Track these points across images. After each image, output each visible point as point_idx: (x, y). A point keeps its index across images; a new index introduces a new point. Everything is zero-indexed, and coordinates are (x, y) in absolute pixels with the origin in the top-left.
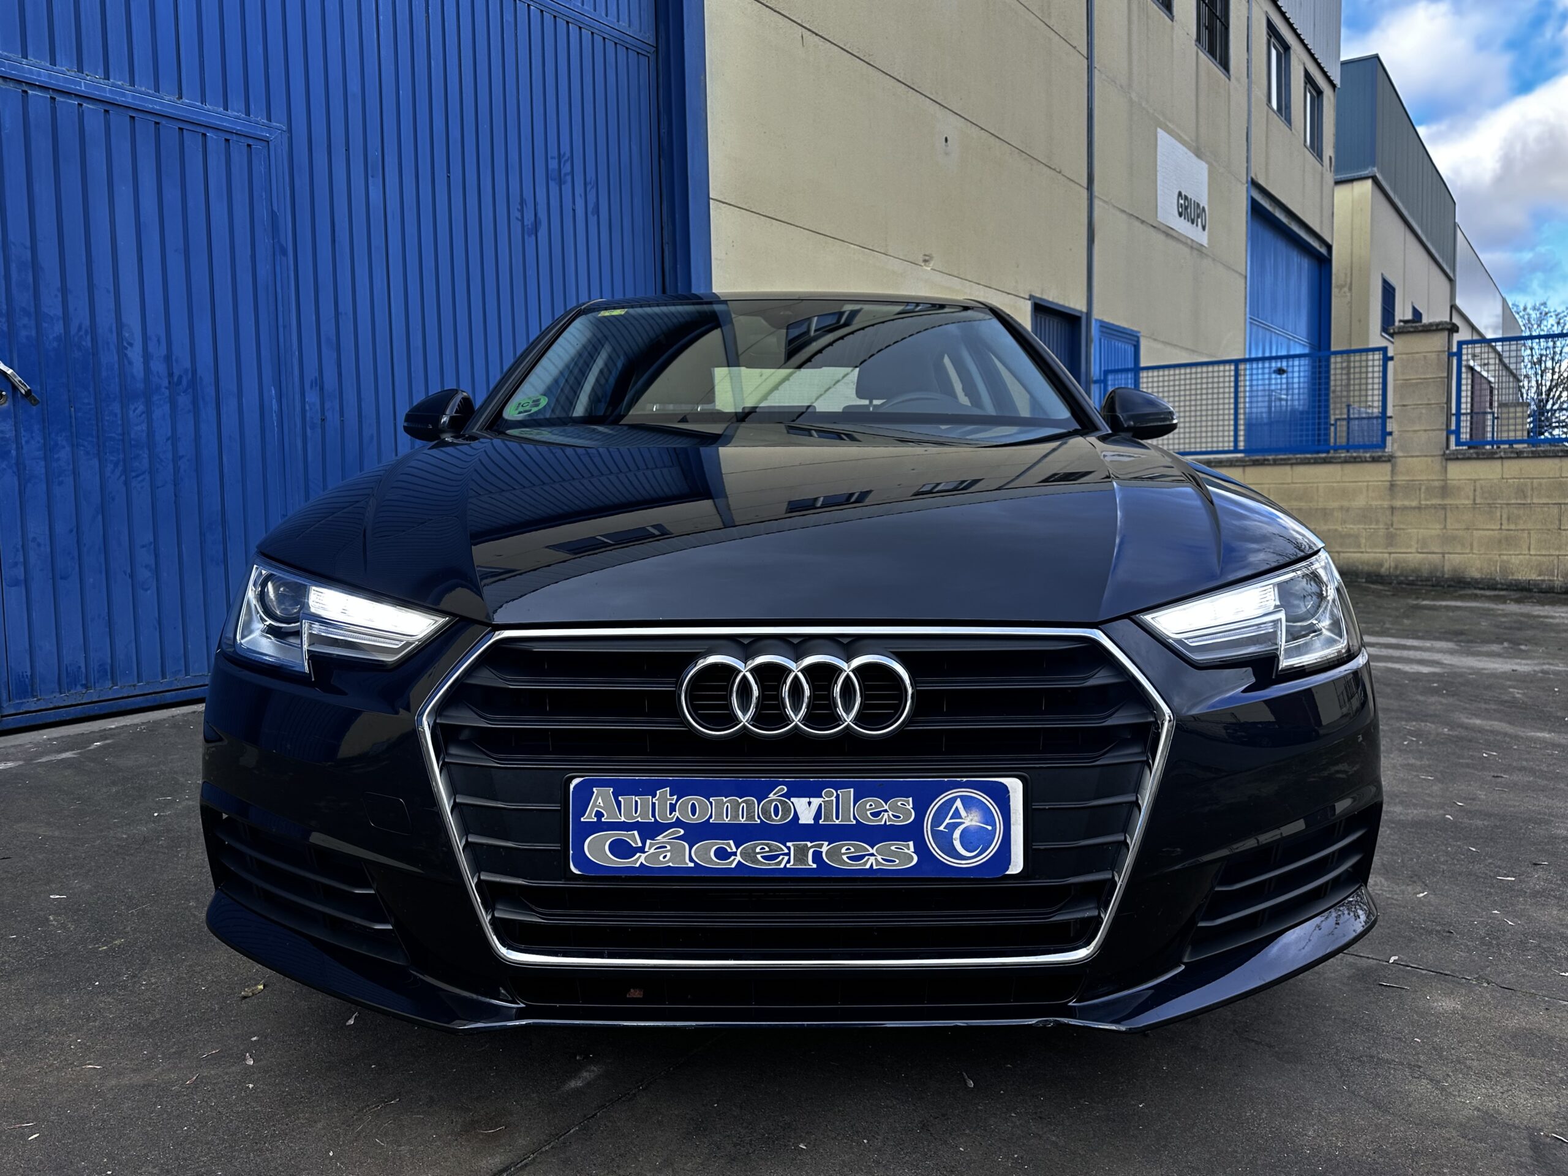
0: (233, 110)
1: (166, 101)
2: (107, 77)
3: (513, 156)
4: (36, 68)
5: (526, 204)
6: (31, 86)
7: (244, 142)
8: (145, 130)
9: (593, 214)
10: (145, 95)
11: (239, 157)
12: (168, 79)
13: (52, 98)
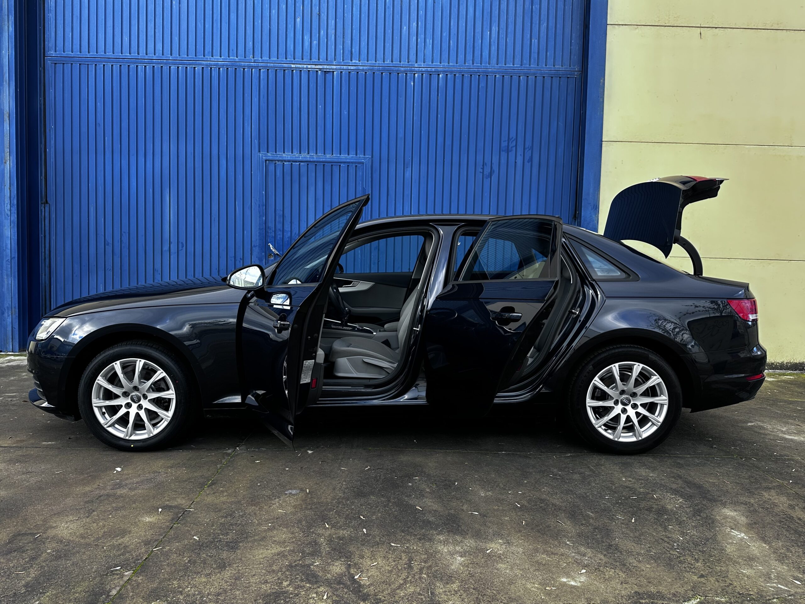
0: (351, 155)
1: (329, 157)
2: (308, 154)
3: (480, 145)
4: (287, 156)
5: (486, 165)
6: (285, 161)
7: (354, 165)
8: (320, 168)
9: (528, 162)
10: (320, 156)
11: (352, 171)
12: (328, 150)
13: (292, 164)
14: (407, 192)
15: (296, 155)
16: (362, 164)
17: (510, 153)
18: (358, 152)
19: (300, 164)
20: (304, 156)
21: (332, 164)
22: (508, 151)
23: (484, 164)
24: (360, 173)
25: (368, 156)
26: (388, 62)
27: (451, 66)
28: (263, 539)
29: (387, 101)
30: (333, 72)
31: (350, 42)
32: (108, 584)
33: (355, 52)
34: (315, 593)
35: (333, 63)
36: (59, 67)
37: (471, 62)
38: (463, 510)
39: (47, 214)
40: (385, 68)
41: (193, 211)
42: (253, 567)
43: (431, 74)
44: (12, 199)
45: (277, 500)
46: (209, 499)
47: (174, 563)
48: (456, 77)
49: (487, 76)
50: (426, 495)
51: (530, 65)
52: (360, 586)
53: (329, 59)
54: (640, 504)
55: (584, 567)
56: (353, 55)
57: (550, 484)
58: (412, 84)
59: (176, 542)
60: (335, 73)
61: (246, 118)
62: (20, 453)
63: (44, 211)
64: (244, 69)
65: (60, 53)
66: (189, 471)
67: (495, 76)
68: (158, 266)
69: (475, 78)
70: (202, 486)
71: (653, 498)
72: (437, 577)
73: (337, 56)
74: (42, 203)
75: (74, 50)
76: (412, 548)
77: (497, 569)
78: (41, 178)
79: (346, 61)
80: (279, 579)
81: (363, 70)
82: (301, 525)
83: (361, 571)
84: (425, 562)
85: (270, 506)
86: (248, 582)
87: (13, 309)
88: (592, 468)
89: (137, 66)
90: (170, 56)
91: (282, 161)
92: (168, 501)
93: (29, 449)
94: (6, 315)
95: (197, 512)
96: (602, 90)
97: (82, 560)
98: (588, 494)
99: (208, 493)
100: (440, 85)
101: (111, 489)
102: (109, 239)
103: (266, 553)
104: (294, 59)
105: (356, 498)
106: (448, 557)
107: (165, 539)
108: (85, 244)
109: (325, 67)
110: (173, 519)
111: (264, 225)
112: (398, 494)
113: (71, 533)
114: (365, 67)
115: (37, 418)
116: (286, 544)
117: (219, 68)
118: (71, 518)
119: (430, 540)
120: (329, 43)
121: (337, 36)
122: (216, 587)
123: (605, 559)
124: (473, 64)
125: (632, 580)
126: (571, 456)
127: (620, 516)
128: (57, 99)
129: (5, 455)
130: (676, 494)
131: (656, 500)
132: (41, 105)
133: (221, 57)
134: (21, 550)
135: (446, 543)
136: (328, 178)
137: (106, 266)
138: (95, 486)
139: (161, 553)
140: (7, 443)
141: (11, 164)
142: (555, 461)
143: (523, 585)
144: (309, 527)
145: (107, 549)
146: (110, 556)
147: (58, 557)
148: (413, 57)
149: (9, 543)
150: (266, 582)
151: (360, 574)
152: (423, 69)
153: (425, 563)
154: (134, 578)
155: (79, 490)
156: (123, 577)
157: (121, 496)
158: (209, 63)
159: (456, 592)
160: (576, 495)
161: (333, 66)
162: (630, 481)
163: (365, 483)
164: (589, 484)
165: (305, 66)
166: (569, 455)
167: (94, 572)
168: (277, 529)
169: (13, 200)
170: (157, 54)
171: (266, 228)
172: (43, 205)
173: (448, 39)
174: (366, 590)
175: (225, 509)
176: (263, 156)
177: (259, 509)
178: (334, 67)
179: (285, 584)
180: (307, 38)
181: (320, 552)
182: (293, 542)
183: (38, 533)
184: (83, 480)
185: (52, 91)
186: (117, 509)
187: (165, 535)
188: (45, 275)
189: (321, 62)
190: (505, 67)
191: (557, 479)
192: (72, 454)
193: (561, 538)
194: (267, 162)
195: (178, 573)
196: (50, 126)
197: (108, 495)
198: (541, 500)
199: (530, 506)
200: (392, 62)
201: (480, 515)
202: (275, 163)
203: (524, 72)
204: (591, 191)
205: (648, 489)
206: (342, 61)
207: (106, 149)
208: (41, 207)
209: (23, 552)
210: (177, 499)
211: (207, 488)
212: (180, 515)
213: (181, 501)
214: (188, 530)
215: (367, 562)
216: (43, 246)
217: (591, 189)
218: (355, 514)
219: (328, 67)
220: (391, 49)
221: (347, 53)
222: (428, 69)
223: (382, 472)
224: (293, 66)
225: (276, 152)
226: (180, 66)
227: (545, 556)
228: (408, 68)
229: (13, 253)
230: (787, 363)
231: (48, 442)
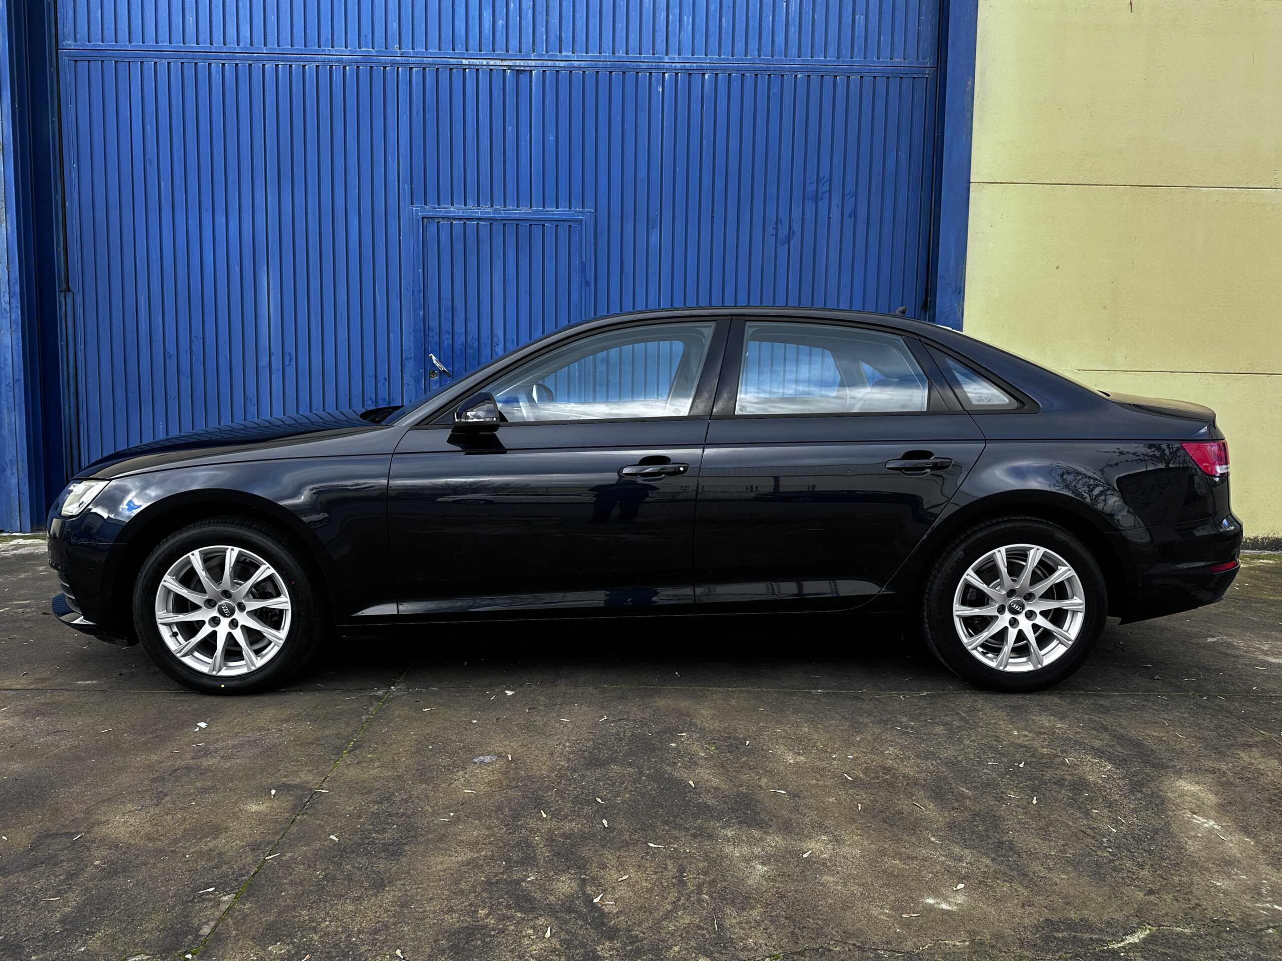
0: (562, 207)
1: (525, 211)
2: (492, 206)
3: (772, 190)
4: (457, 210)
5: (781, 222)
6: (455, 219)
7: (567, 225)
8: (511, 229)
9: (850, 217)
10: (513, 211)
11: (563, 234)
12: (524, 199)
13: (465, 223)
14: (654, 268)
15: (471, 210)
16: (579, 223)
17: (820, 203)
18: (573, 202)
19: (478, 223)
20: (486, 210)
21: (531, 222)
22: (817, 199)
23: (778, 221)
24: (575, 238)
25: (589, 210)
26: (621, 53)
27: (724, 59)
28: (442, 838)
29: (619, 118)
30: (531, 71)
31: (557, 21)
32: (196, 917)
33: (566, 38)
34: (531, 927)
35: (530, 56)
36: (83, 66)
37: (756, 53)
38: (760, 786)
39: (70, 309)
40: (615, 64)
41: (306, 301)
42: (429, 886)
43: (690, 74)
44: (11, 284)
45: (461, 773)
46: (352, 773)
47: (301, 881)
48: (732, 78)
49: (783, 75)
50: (700, 762)
51: (852, 58)
52: (603, 914)
53: (524, 51)
54: (1044, 773)
55: (961, 879)
56: (563, 43)
57: (898, 743)
58: (661, 89)
59: (302, 846)
60: (534, 72)
61: (389, 149)
62: (41, 699)
63: (64, 303)
64: (385, 68)
65: (83, 43)
66: (316, 726)
67: (796, 76)
68: (252, 391)
69: (762, 80)
70: (339, 750)
71: (1064, 764)
72: (725, 899)
73: (537, 45)
74: (61, 291)
75: (106, 38)
76: (682, 851)
77: (822, 885)
78: (58, 249)
79: (551, 53)
80: (471, 905)
81: (579, 67)
82: (502, 814)
83: (604, 891)
84: (705, 874)
85: (451, 784)
86: (421, 910)
87: (20, 464)
88: (963, 714)
89: (210, 64)
90: (263, 46)
91: (449, 218)
92: (285, 776)
93: (55, 692)
94: (8, 472)
95: (332, 795)
96: (969, 99)
97: (151, 877)
98: (960, 758)
99: (349, 762)
100: (705, 90)
101: (193, 758)
102: (172, 349)
103: (448, 861)
104: (467, 50)
105: (587, 769)
106: (742, 865)
107: (284, 839)
108: (132, 358)
109: (518, 63)
110: (294, 807)
111: (422, 324)
112: (655, 762)
113: (131, 832)
114: (583, 63)
115: (67, 641)
116: (480, 846)
117: (344, 67)
118: (129, 807)
119: (711, 837)
120: (524, 24)
121: (537, 12)
122: (370, 920)
123: (994, 866)
124: (759, 56)
125: (1039, 900)
126: (928, 695)
127: (1014, 794)
128: (80, 120)
129: (18, 703)
130: (1101, 758)
131: (1069, 767)
132: (53, 129)
133: (346, 47)
134: (52, 861)
135: (736, 841)
136: (525, 246)
137: (168, 392)
138: (166, 753)
139: (278, 863)
140: (20, 683)
141: (9, 228)
142: (904, 705)
143: (865, 910)
144: (516, 817)
145: (190, 857)
146: (197, 870)
147: (112, 873)
148: (661, 45)
149: (31, 850)
150: (451, 910)
151: (601, 895)
152: (678, 65)
153: (705, 876)
154: (237, 907)
155: (140, 759)
156: (219, 905)
157: (208, 769)
158: (328, 58)
159: (758, 923)
160: (940, 760)
161: (530, 62)
162: (1026, 736)
163: (601, 744)
164: (960, 740)
165: (485, 62)
166: (925, 693)
167: (172, 897)
168: (464, 822)
169: (14, 285)
170: (242, 45)
171: (426, 329)
172: (63, 295)
173: (718, 15)
174: (613, 922)
175: (378, 789)
176: (418, 210)
177: (433, 788)
178: (533, 63)
179: (482, 913)
180: (487, 15)
181: (534, 858)
182: (491, 843)
183: (78, 833)
184: (145, 743)
185: (72, 106)
186: (203, 791)
187: (284, 834)
188: (69, 408)
189: (512, 55)
190: (812, 62)
191: (908, 733)
192: (126, 700)
193: (920, 831)
194: (425, 220)
195: (308, 896)
196: (70, 165)
197: (188, 768)
198: (885, 768)
199: (868, 778)
200: (627, 53)
201: (789, 795)
202: (438, 222)
203: (843, 69)
204: (952, 263)
205: (1055, 749)
206: (544, 52)
207: (163, 202)
208: (60, 298)
209: (56, 864)
210: (299, 773)
211: (347, 755)
212: (306, 800)
213: (305, 777)
214: (320, 825)
215: (612, 875)
216: (65, 360)
217: (952, 261)
218: (587, 795)
219: (522, 63)
220: (624, 32)
221: (553, 39)
222: (686, 65)
223: (627, 725)
224: (465, 62)
225: (439, 204)
226: (280, 63)
227: (898, 862)
228: (654, 64)
229: (16, 373)
230: (1262, 539)
231: (86, 681)
